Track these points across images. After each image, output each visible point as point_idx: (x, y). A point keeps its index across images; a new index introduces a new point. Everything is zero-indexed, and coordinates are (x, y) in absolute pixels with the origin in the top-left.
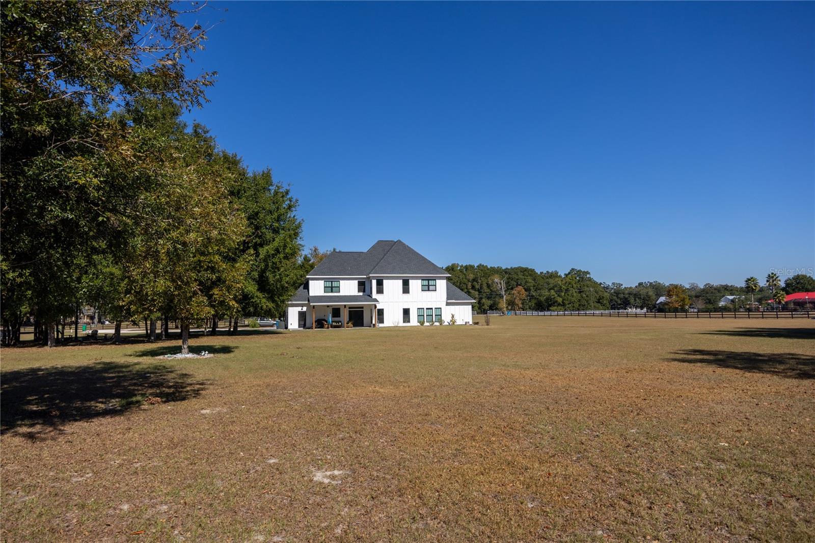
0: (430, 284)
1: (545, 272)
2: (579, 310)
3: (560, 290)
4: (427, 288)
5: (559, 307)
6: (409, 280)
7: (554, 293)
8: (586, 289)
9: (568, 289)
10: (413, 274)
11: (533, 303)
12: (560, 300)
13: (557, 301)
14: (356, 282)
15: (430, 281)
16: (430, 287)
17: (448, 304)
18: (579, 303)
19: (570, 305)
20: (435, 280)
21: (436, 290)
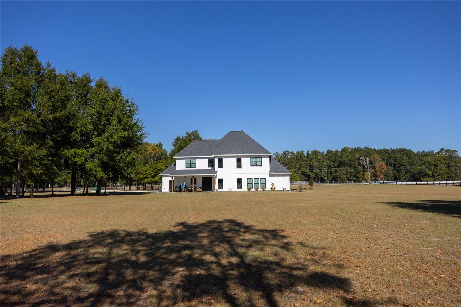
0: (257, 161)
1: (421, 151)
2: (447, 180)
3: (430, 165)
4: (255, 164)
5: (430, 178)
6: (241, 158)
7: (425, 168)
8: (454, 164)
9: (437, 164)
10: (244, 154)
11: (408, 175)
12: (430, 173)
13: (427, 174)
14: (207, 160)
15: (257, 159)
16: (257, 163)
17: (270, 175)
18: (448, 175)
19: (439, 177)
20: (261, 158)
21: (261, 165)
